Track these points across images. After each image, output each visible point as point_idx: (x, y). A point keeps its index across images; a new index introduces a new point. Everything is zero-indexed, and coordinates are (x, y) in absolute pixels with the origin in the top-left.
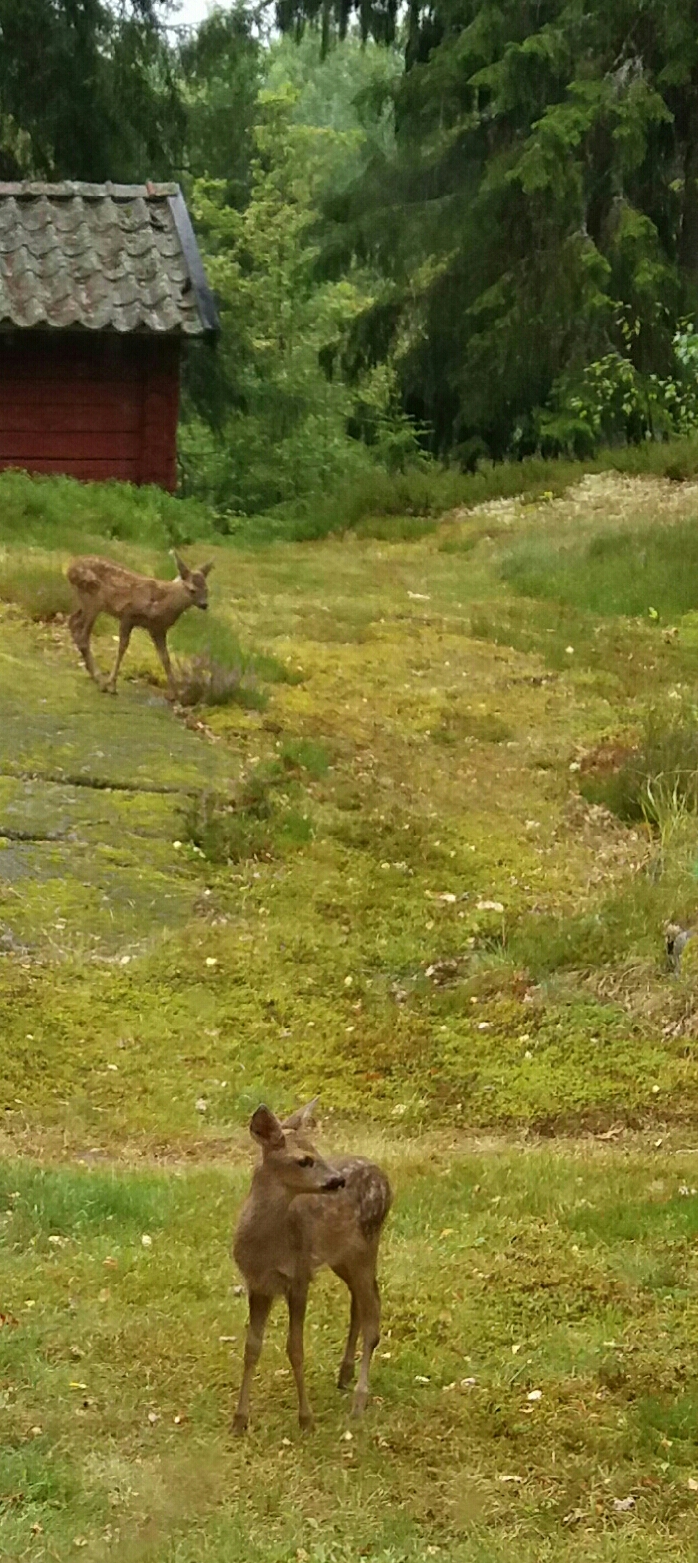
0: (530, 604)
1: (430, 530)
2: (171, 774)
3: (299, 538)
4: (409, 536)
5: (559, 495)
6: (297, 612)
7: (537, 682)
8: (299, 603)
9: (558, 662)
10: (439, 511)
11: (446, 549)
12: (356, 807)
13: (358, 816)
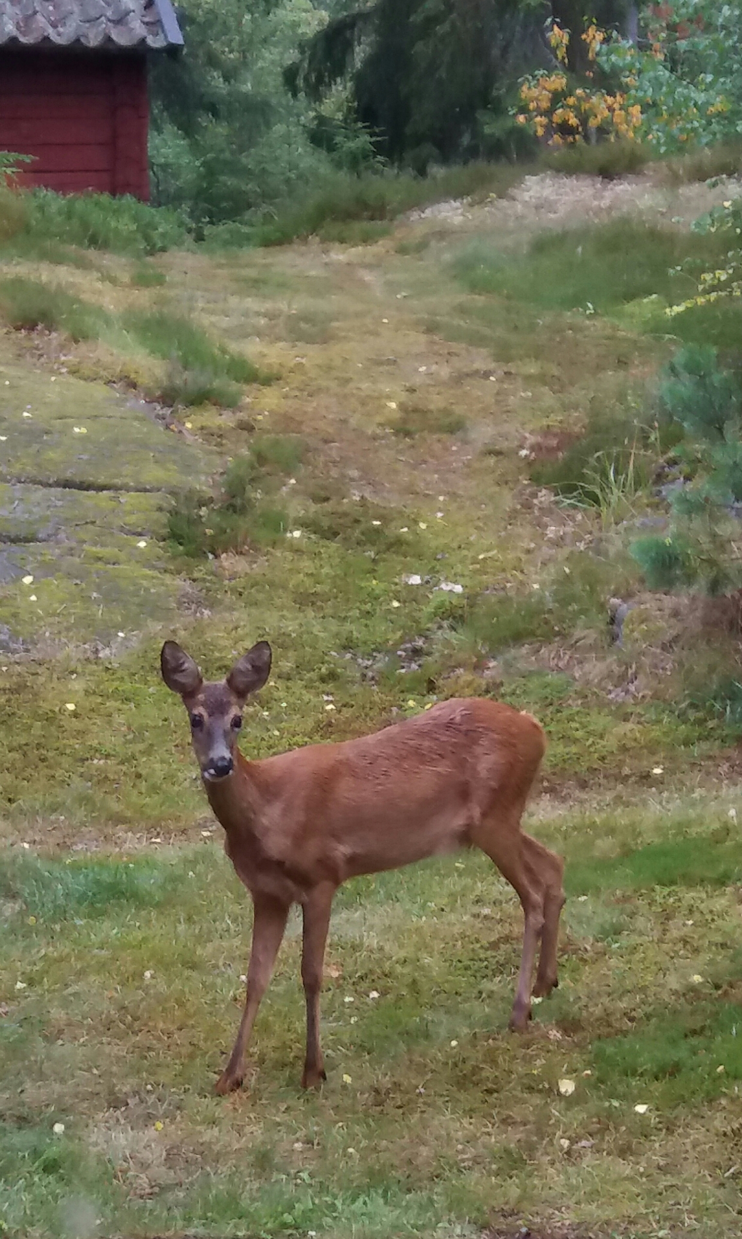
0: (480, 300)
1: (385, 233)
2: (153, 474)
3: (267, 243)
4: (367, 239)
5: (503, 196)
6: (265, 315)
8: (267, 306)
11: (402, 250)
12: (327, 499)
13: (328, 506)
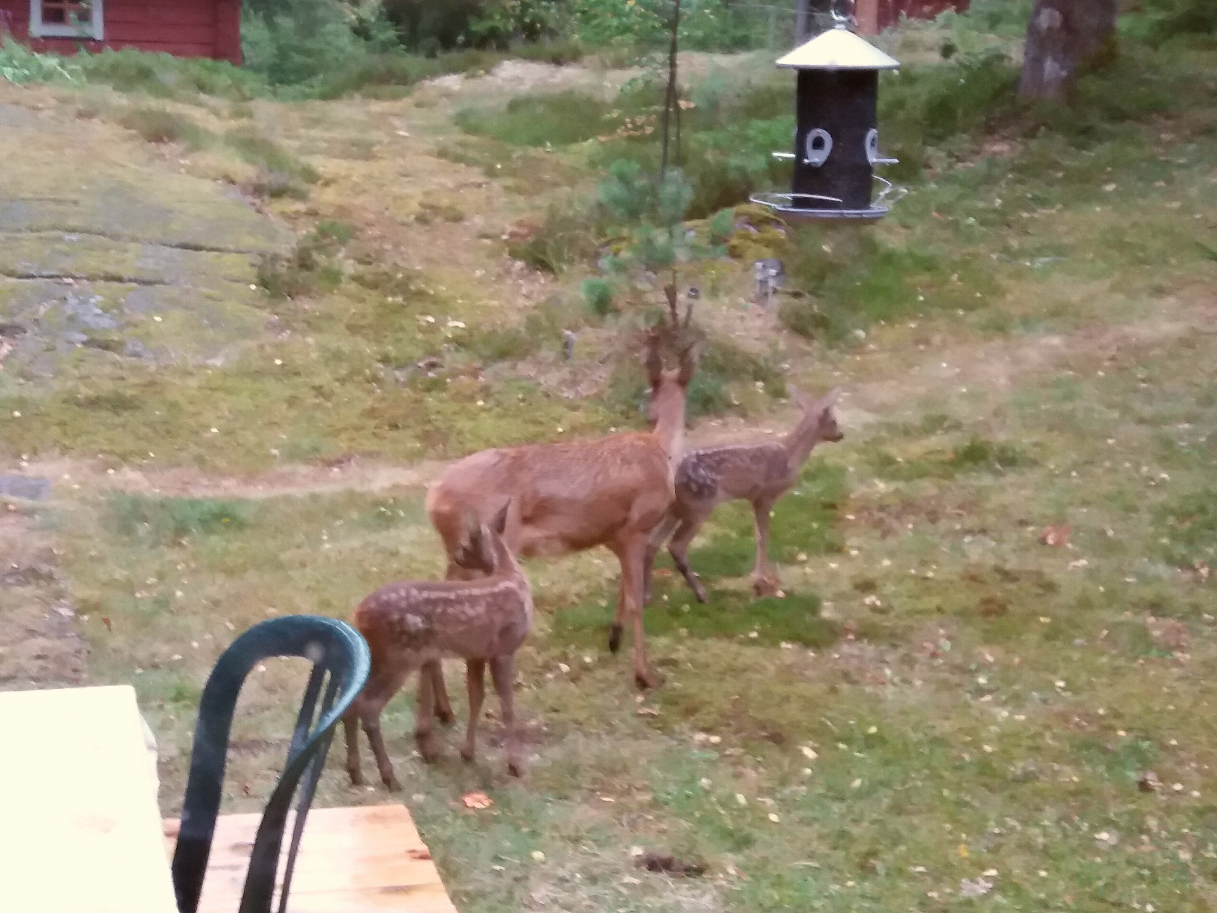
0: (473, 139)
1: (408, 94)
2: (248, 242)
3: (324, 97)
4: (395, 97)
5: (488, 72)
6: (325, 141)
7: (479, 186)
8: (327, 135)
9: (491, 173)
10: (414, 82)
11: (419, 105)
12: (370, 263)
13: (371, 268)
